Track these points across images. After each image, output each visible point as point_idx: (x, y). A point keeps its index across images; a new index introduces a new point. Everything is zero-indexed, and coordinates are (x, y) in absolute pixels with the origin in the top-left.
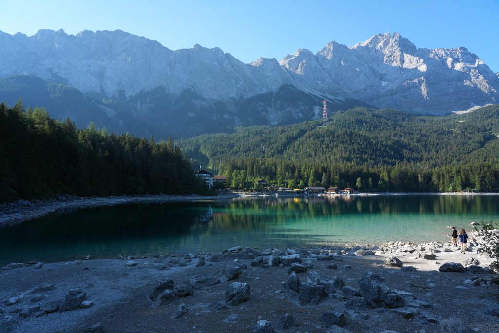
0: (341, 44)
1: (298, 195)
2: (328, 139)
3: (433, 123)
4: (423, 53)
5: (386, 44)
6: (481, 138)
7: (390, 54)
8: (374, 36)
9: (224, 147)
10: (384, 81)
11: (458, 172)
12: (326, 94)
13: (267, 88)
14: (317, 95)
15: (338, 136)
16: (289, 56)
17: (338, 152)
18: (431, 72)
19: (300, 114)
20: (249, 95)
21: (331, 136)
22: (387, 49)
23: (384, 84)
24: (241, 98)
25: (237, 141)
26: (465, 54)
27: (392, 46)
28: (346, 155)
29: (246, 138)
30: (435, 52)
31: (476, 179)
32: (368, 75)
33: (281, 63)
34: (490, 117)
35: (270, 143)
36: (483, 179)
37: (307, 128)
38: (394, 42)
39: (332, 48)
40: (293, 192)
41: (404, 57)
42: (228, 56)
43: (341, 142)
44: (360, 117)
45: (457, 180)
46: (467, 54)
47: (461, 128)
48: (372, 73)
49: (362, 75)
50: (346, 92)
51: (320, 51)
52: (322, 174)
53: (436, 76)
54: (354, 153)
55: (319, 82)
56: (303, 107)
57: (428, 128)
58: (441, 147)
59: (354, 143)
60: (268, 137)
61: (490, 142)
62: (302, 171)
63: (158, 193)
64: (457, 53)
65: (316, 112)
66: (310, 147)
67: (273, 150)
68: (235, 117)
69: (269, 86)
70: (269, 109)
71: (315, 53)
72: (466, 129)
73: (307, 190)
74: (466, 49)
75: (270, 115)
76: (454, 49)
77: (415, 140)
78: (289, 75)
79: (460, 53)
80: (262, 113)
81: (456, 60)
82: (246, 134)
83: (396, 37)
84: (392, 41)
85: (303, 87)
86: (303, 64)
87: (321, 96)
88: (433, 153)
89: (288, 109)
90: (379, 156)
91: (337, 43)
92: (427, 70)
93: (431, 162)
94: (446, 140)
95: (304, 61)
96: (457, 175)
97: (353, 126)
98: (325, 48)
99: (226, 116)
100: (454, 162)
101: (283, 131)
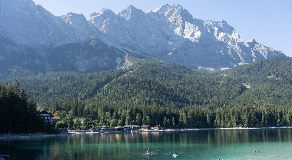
0: (137, 8)
1: (119, 132)
2: (132, 85)
3: (206, 75)
4: (198, 22)
5: (172, 12)
6: (239, 88)
7: (174, 21)
8: (163, 5)
9: (39, 90)
10: (170, 41)
11: (233, 113)
12: (126, 48)
13: (76, 39)
14: (119, 48)
15: (139, 83)
16: (95, 14)
17: (141, 96)
18: (204, 37)
19: (105, 64)
20: (59, 44)
21: (134, 83)
22: (172, 16)
23: (170, 43)
24: (52, 46)
25: (50, 84)
26: (226, 26)
27: (176, 15)
28: (147, 99)
29: (59, 82)
30: (206, 23)
31: (245, 118)
32: (158, 35)
33: (88, 19)
34: (243, 73)
35: (82, 87)
36: (249, 118)
37: (113, 76)
38: (178, 12)
39: (131, 11)
40: (115, 130)
41: (185, 24)
42: (39, 8)
43: (142, 88)
44: (154, 69)
45: (233, 119)
46: (227, 26)
47: (225, 80)
48: (161, 33)
49: (154, 34)
50: (141, 48)
51: (121, 12)
52: (136, 115)
53: (207, 40)
54: (153, 98)
55: (120, 38)
56: (107, 58)
57: (203, 79)
58: (214, 93)
59: (152, 90)
60: (79, 82)
61: (245, 91)
62: (119, 112)
63: (6, 132)
64: (221, 24)
65: (118, 62)
66: (117, 91)
67: (85, 93)
68: (46, 63)
69: (78, 38)
70: (78, 57)
71: (117, 14)
72: (229, 81)
73: (126, 127)
74: (226, 23)
75: (78, 63)
76: (219, 22)
77: (196, 88)
78: (95, 29)
79: (223, 25)
80: (71, 60)
81: (220, 30)
82: (59, 78)
83: (179, 8)
84: (176, 10)
85: (107, 41)
86: (107, 22)
87: (121, 50)
88: (209, 98)
89: (95, 59)
90: (172, 100)
91: (135, 8)
92: (201, 35)
93: (209, 105)
94: (216, 88)
95: (108, 19)
96: (233, 115)
97: (149, 76)
98: (125, 10)
99: (37, 61)
100: (225, 105)
101: (92, 78)
